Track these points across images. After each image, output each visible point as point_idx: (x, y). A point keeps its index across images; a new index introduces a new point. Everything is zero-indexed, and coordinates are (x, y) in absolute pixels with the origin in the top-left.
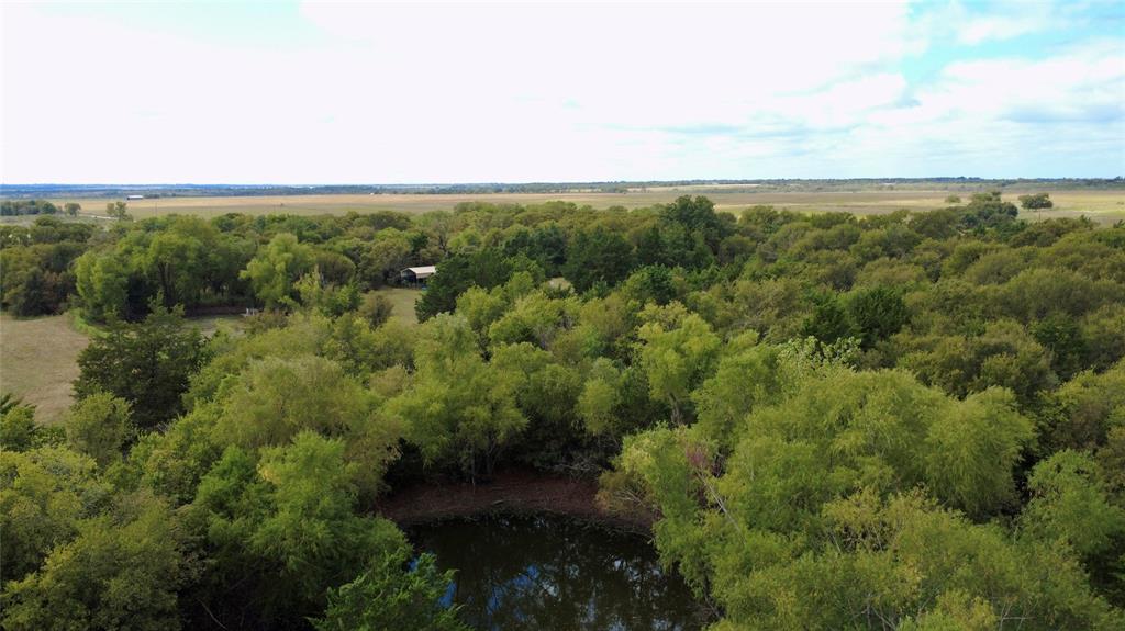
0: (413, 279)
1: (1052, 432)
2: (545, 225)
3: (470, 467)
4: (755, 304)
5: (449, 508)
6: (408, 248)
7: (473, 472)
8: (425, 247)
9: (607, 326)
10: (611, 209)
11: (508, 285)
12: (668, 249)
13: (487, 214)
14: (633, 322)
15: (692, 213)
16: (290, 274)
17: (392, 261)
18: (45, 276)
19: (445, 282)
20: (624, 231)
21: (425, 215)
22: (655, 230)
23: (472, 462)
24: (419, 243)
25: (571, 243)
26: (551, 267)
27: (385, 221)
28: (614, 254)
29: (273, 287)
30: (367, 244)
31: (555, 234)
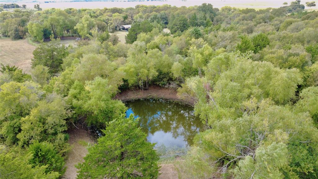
0: (124, 29)
1: (307, 78)
2: (162, 12)
3: (142, 86)
4: (223, 39)
5: (136, 97)
6: (122, 20)
7: (142, 87)
8: (127, 19)
9: (180, 45)
10: (182, 7)
11: (152, 32)
12: (199, 20)
13: (145, 8)
14: (188, 44)
15: (206, 9)
16: (88, 28)
17: (118, 23)
18: (19, 28)
19: (134, 30)
20: (186, 14)
21: (127, 9)
22: (195, 14)
23: (142, 84)
24: (125, 18)
25: (170, 18)
26: (164, 25)
27: (115, 11)
28: (183, 22)
29: (84, 31)
30: (110, 18)
31: (165, 15)
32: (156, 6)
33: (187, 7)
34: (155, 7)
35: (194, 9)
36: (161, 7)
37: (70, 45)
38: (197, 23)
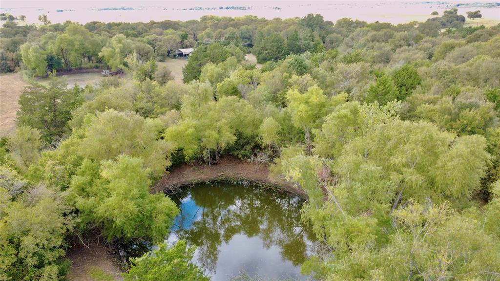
0: (181, 55)
2: (243, 28)
3: (208, 158)
4: (346, 76)
5: (199, 177)
6: (179, 40)
7: (209, 160)
8: (186, 39)
9: (273, 86)
10: (274, 19)
11: (225, 62)
12: (302, 41)
13: (216, 22)
14: (286, 85)
15: (313, 22)
16: (123, 54)
17: (171, 46)
18: (7, 54)
19: (196, 59)
20: (281, 31)
21: (186, 22)
22: (296, 31)
23: (209, 156)
24: (184, 37)
25: (256, 37)
26: (246, 49)
27: (167, 25)
28: (276, 44)
29: (115, 60)
30: (159, 37)
31: (248, 32)
32: (233, 17)
33: (283, 20)
34: (233, 20)
35: (294, 23)
36: (240, 19)
37: (87, 86)
38: (299, 46)
